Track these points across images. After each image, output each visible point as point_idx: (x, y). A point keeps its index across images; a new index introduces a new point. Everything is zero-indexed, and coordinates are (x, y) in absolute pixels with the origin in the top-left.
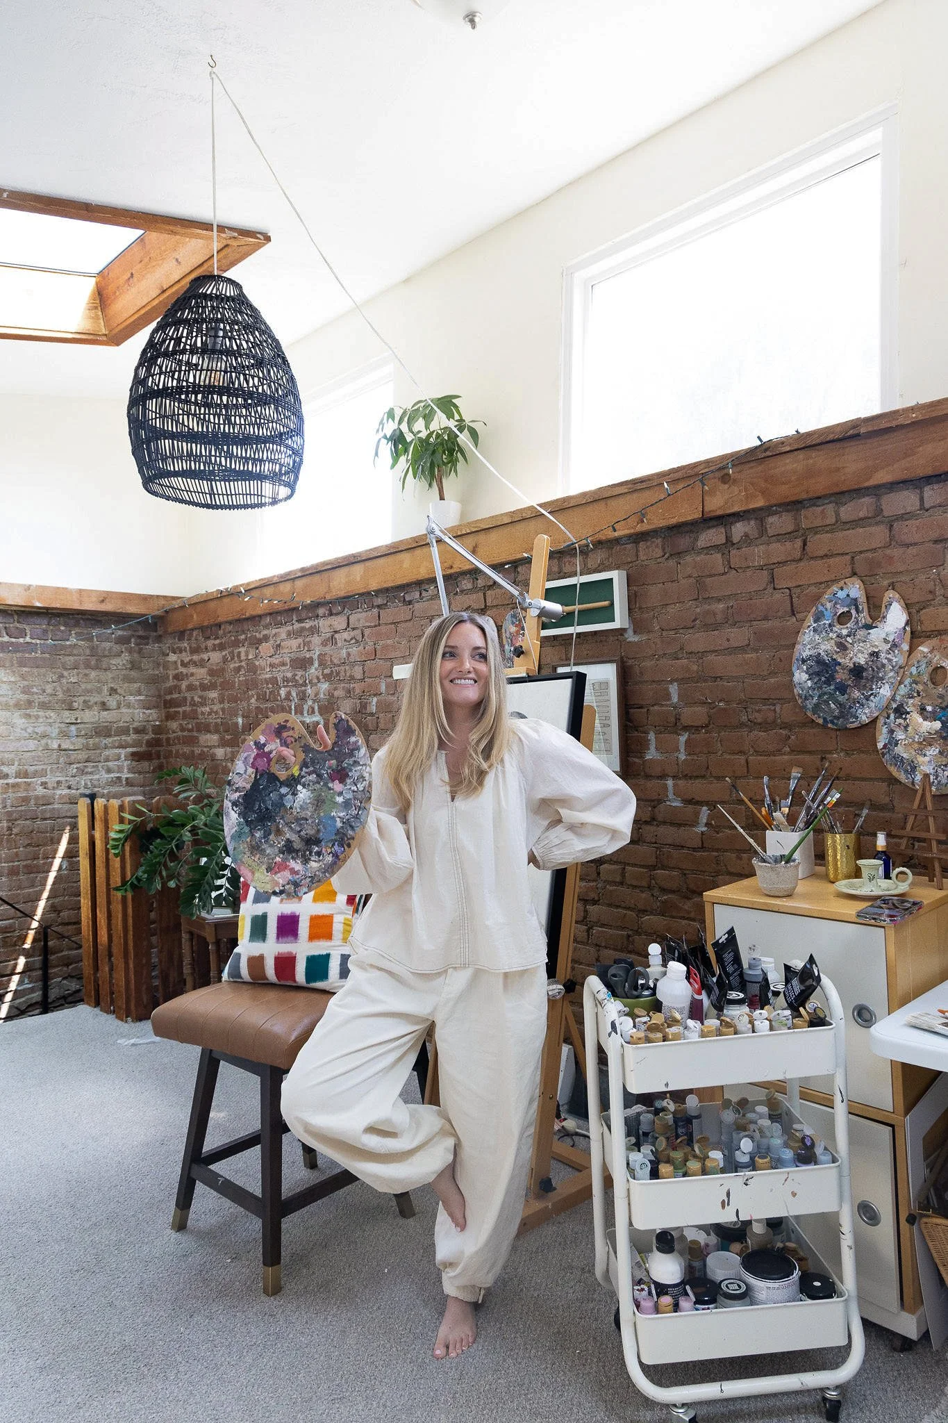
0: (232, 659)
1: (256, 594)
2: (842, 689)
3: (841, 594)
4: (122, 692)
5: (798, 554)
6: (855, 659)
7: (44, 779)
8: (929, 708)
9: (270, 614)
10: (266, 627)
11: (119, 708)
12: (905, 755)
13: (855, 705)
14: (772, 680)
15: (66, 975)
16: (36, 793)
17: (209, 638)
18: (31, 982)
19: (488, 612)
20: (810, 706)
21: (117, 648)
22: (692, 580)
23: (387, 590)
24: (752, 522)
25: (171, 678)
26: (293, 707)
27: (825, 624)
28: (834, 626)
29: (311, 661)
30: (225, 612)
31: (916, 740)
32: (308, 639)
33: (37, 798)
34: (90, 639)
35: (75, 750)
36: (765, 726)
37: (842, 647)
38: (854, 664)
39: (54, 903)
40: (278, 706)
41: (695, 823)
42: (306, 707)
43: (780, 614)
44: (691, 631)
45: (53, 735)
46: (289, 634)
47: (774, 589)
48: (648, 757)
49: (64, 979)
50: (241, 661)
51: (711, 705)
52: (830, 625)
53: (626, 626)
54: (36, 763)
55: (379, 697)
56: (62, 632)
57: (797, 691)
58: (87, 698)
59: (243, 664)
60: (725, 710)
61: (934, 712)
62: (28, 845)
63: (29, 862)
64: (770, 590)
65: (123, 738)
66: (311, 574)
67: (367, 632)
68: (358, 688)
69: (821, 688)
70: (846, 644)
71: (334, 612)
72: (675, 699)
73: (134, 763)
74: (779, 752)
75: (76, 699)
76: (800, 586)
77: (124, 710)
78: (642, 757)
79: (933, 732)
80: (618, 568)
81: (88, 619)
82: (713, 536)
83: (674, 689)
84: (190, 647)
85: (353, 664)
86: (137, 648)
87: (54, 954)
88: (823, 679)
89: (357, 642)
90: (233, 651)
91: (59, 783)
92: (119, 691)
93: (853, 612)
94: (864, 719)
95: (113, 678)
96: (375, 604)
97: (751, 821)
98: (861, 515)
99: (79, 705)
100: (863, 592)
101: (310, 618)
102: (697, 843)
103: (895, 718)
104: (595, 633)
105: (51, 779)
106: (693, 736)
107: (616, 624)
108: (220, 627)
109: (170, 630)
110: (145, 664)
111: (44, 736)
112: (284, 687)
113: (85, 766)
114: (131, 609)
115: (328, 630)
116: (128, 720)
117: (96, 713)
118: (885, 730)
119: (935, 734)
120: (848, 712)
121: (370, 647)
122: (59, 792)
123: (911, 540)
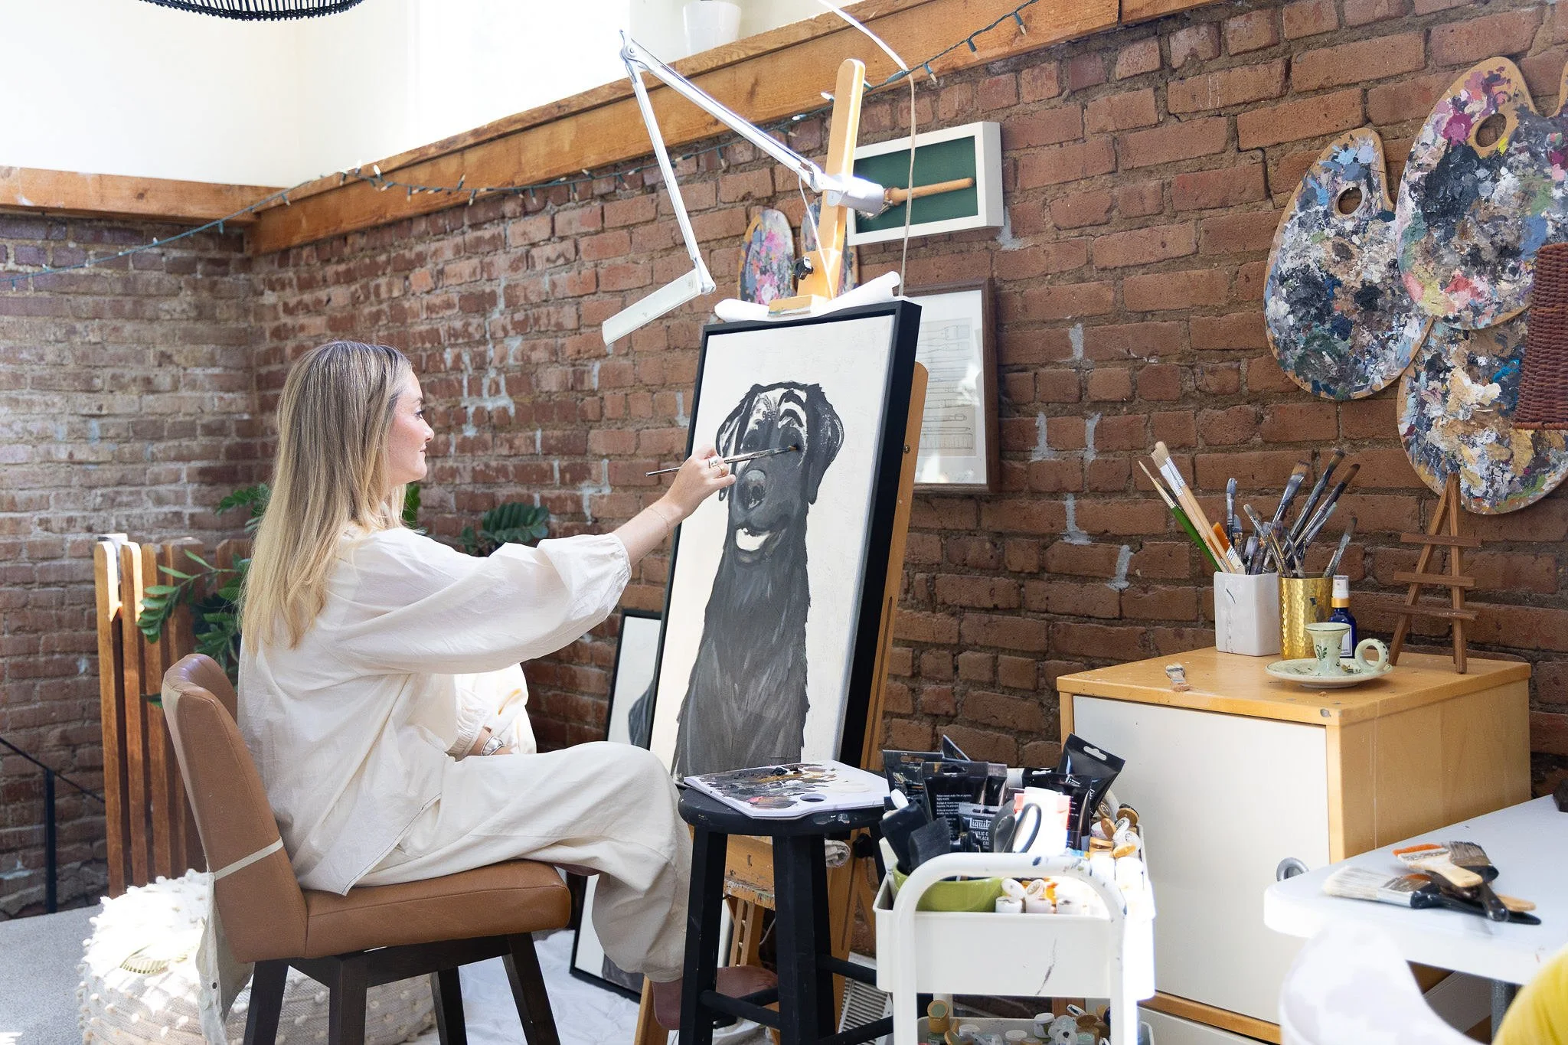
0: (367, 297)
1: (402, 178)
2: (1344, 328)
3: (1345, 158)
4: (182, 361)
5: (1275, 88)
6: (1364, 275)
7: (44, 514)
8: (1482, 361)
9: (427, 215)
10: (420, 238)
11: (175, 388)
12: (1442, 446)
13: (1363, 356)
14: (1234, 316)
15: (88, 858)
16: (32, 538)
17: (328, 261)
18: (27, 867)
19: (780, 204)
20: (1291, 361)
21: (169, 281)
22: (1104, 137)
23: (615, 166)
24: (1203, 29)
25: (268, 334)
26: (465, 383)
27: (1317, 212)
28: (1333, 215)
29: (492, 299)
30: (353, 213)
31: (1461, 418)
32: (487, 259)
33: (32, 546)
34: (121, 263)
35: (98, 463)
36: (1223, 397)
37: (1344, 253)
38: (1363, 283)
39: (65, 731)
40: (441, 380)
41: (1109, 574)
42: (486, 382)
43: (1246, 196)
44: (1104, 229)
45: (60, 437)
46: (457, 250)
47: (1239, 150)
48: (1036, 458)
49: (86, 863)
50: (380, 302)
51: (1137, 364)
52: (1326, 214)
53: (998, 222)
54: (29, 485)
55: (605, 362)
56: (71, 251)
57: (1272, 333)
58: (118, 371)
59: (385, 306)
60: (1158, 370)
61: (1490, 367)
62: (19, 629)
63: (20, 659)
64: (1231, 153)
65: (185, 442)
66: (491, 140)
67: (583, 243)
68: (570, 344)
69: (1309, 328)
70: (1351, 247)
71: (530, 208)
72: (1078, 353)
73: (204, 487)
74: (1244, 444)
75: (98, 372)
76: (1279, 144)
77: (184, 393)
78: (1025, 459)
79: (1487, 403)
80: (986, 117)
81: (118, 229)
82: (1139, 57)
83: (1076, 335)
84: (299, 278)
85: (561, 302)
86: (207, 282)
87: (67, 820)
88: (1313, 311)
89: (568, 262)
90: (368, 283)
91: (70, 521)
92: (176, 358)
93: (1364, 189)
94: (1379, 382)
95: (164, 335)
96: (596, 192)
97: (1199, 567)
98: (1379, 12)
99: (104, 382)
100: (1380, 154)
101: (491, 221)
102: (1112, 610)
103: (1429, 379)
104: (950, 237)
105: (57, 515)
106: (1107, 420)
107: (978, 221)
108: (346, 239)
109: (264, 247)
110: (223, 311)
111: (43, 438)
112: (452, 346)
113: (118, 493)
114: (194, 210)
115: (520, 241)
116: (192, 411)
117: (135, 397)
118: (1411, 401)
119: (1490, 406)
120: (1353, 370)
121: (587, 271)
122: (70, 537)
123: (1460, 57)
